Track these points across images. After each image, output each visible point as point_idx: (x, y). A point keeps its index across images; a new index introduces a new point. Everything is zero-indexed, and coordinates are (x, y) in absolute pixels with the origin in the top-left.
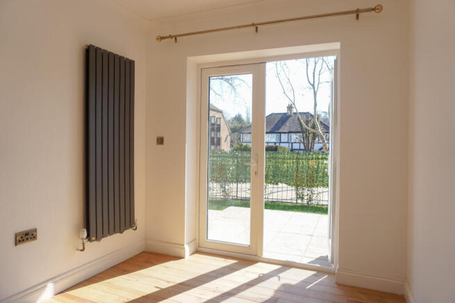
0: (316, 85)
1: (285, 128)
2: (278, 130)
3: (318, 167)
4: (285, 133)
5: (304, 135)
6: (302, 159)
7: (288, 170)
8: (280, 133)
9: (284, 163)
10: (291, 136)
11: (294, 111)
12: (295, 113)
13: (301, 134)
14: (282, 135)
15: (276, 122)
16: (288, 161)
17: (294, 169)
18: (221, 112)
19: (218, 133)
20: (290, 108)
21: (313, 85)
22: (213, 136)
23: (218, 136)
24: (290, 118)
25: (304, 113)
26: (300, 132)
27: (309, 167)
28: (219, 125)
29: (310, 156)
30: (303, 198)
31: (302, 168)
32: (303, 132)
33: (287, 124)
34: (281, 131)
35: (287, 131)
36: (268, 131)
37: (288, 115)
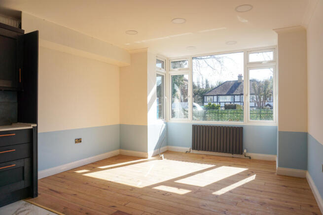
1: (237, 92)
4: (237, 95)
8: (234, 95)
10: (242, 97)
14: (236, 97)
15: (230, 87)
20: (240, 77)
24: (241, 85)
33: (239, 88)
34: (234, 93)
35: (239, 94)
36: (225, 93)
37: (239, 82)
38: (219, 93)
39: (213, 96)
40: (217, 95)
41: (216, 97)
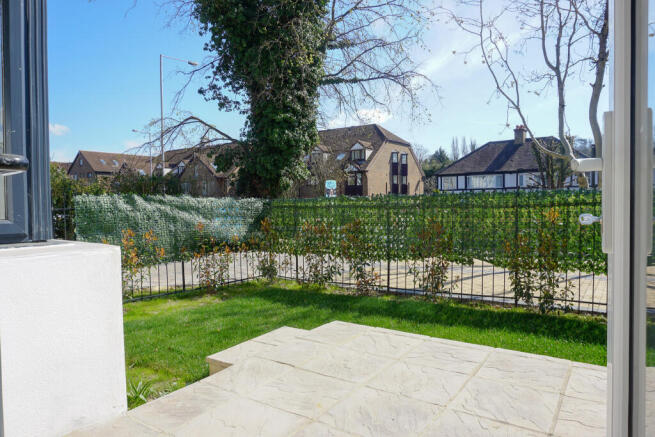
0: (562, 69)
1: (511, 165)
2: (499, 167)
3: (567, 224)
4: (511, 173)
5: (545, 173)
6: (528, 206)
7: (495, 232)
8: (504, 173)
9: (485, 216)
10: (522, 177)
11: (528, 136)
12: (527, 140)
13: (538, 174)
14: (507, 176)
15: (496, 155)
16: (496, 211)
17: (509, 230)
18: (408, 145)
19: (404, 178)
20: (519, 131)
21: (557, 69)
22: (395, 182)
23: (404, 182)
24: (520, 149)
25: (544, 139)
26: (536, 171)
27: (544, 225)
28: (406, 165)
29: (548, 200)
30: (529, 297)
31: (528, 225)
32: (542, 170)
33: (516, 157)
34: (504, 169)
35: (515, 169)
36: (483, 170)
37: (516, 143)
38: (469, 170)
39: (457, 175)
40: (466, 175)
41: (463, 177)
